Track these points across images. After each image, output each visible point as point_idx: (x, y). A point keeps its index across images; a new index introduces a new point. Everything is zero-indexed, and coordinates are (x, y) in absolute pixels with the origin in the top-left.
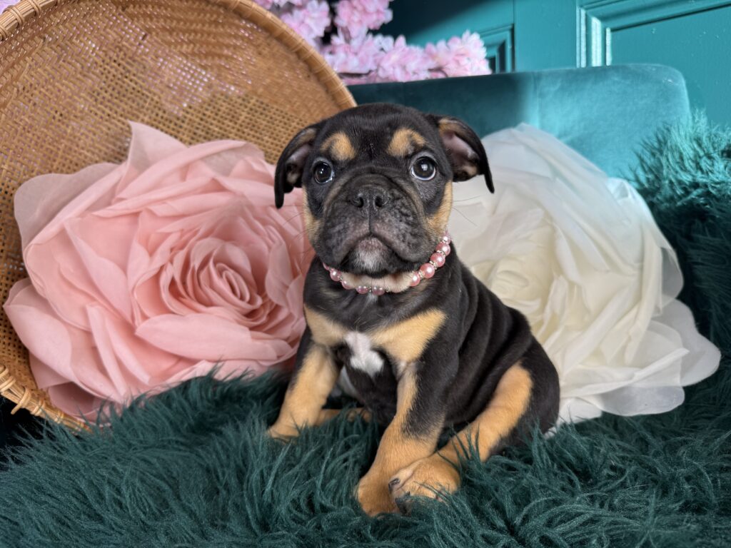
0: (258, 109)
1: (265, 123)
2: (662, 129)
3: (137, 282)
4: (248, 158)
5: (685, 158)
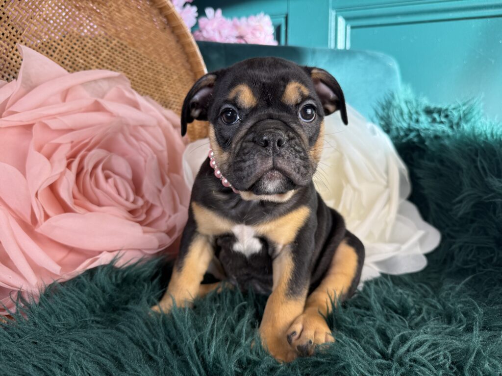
2: (388, 94)
4: (120, 86)
5: (404, 113)
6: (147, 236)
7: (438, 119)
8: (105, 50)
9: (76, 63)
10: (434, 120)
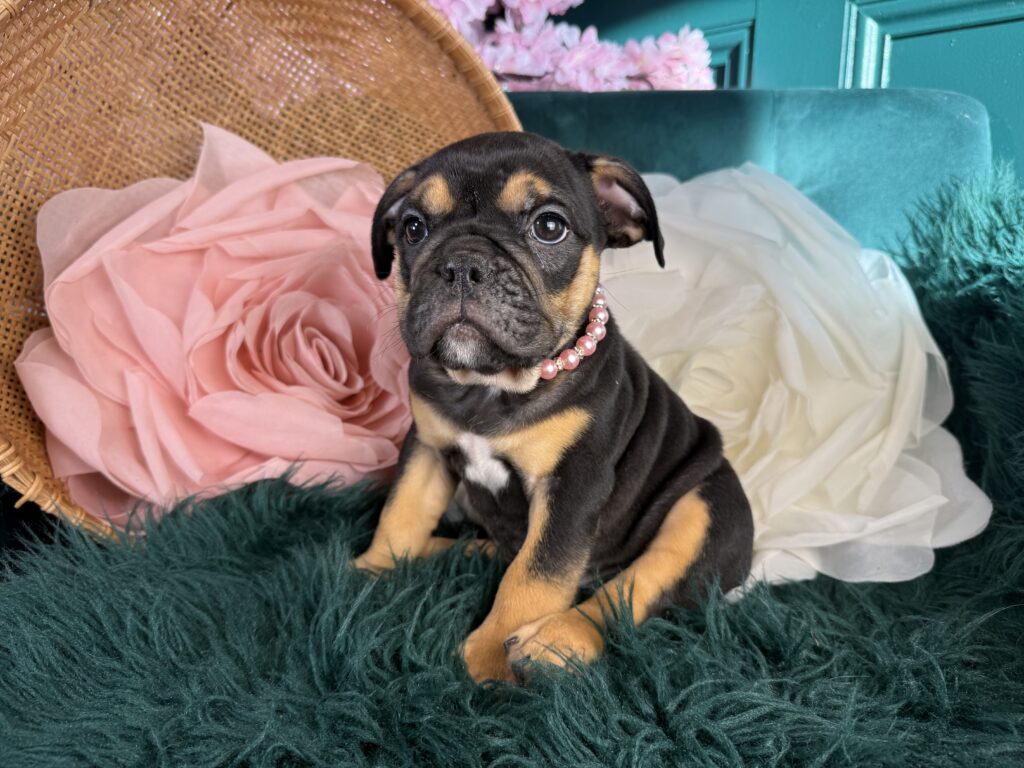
0: (382, 117)
1: (390, 137)
2: (949, 184)
3: (196, 343)
4: (361, 185)
5: (975, 229)
6: (354, 441)
8: (360, 121)
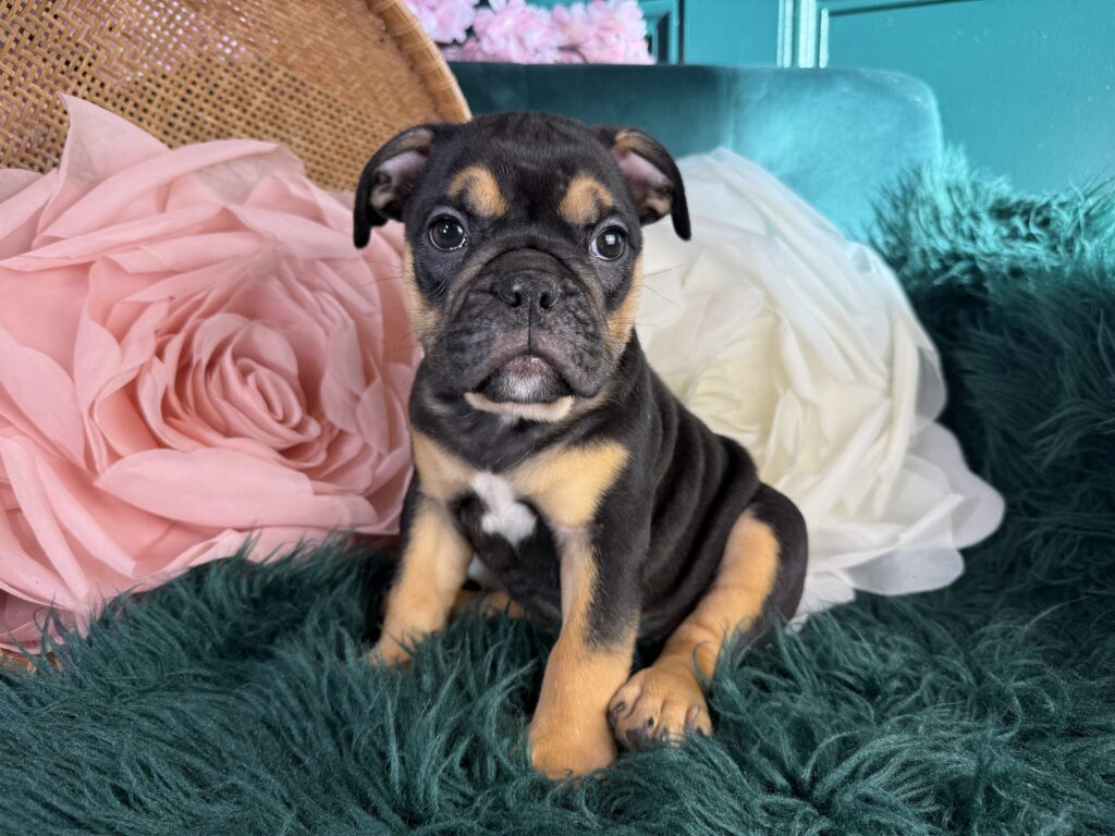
0: (286, 89)
1: (296, 113)
2: (908, 170)
3: (98, 395)
4: (279, 173)
5: (942, 216)
6: (323, 500)
7: (1023, 231)
8: (258, 94)
9: (199, 123)
10: (1014, 234)
